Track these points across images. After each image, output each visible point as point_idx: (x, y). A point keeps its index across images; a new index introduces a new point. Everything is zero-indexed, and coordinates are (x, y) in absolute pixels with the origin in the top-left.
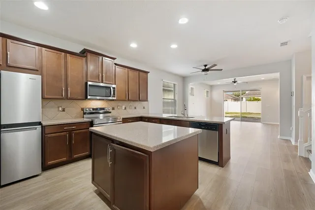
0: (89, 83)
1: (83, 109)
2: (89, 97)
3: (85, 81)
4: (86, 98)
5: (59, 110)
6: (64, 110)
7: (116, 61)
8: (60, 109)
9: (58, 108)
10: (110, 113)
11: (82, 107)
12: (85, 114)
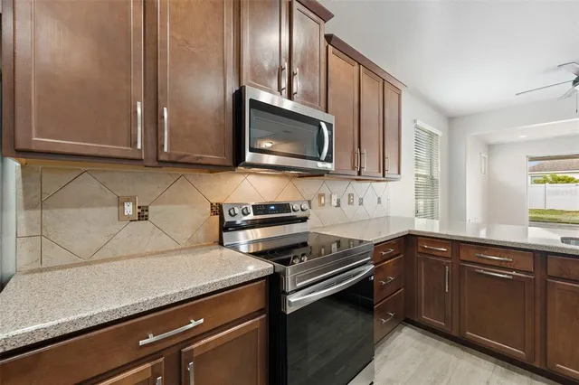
0: (251, 93)
1: (218, 210)
2: (249, 156)
3: (232, 87)
4: (238, 159)
5: (120, 215)
6: (142, 215)
7: (329, 28)
8: (129, 209)
9: (120, 203)
10: (304, 219)
11: (214, 201)
12: (226, 227)
